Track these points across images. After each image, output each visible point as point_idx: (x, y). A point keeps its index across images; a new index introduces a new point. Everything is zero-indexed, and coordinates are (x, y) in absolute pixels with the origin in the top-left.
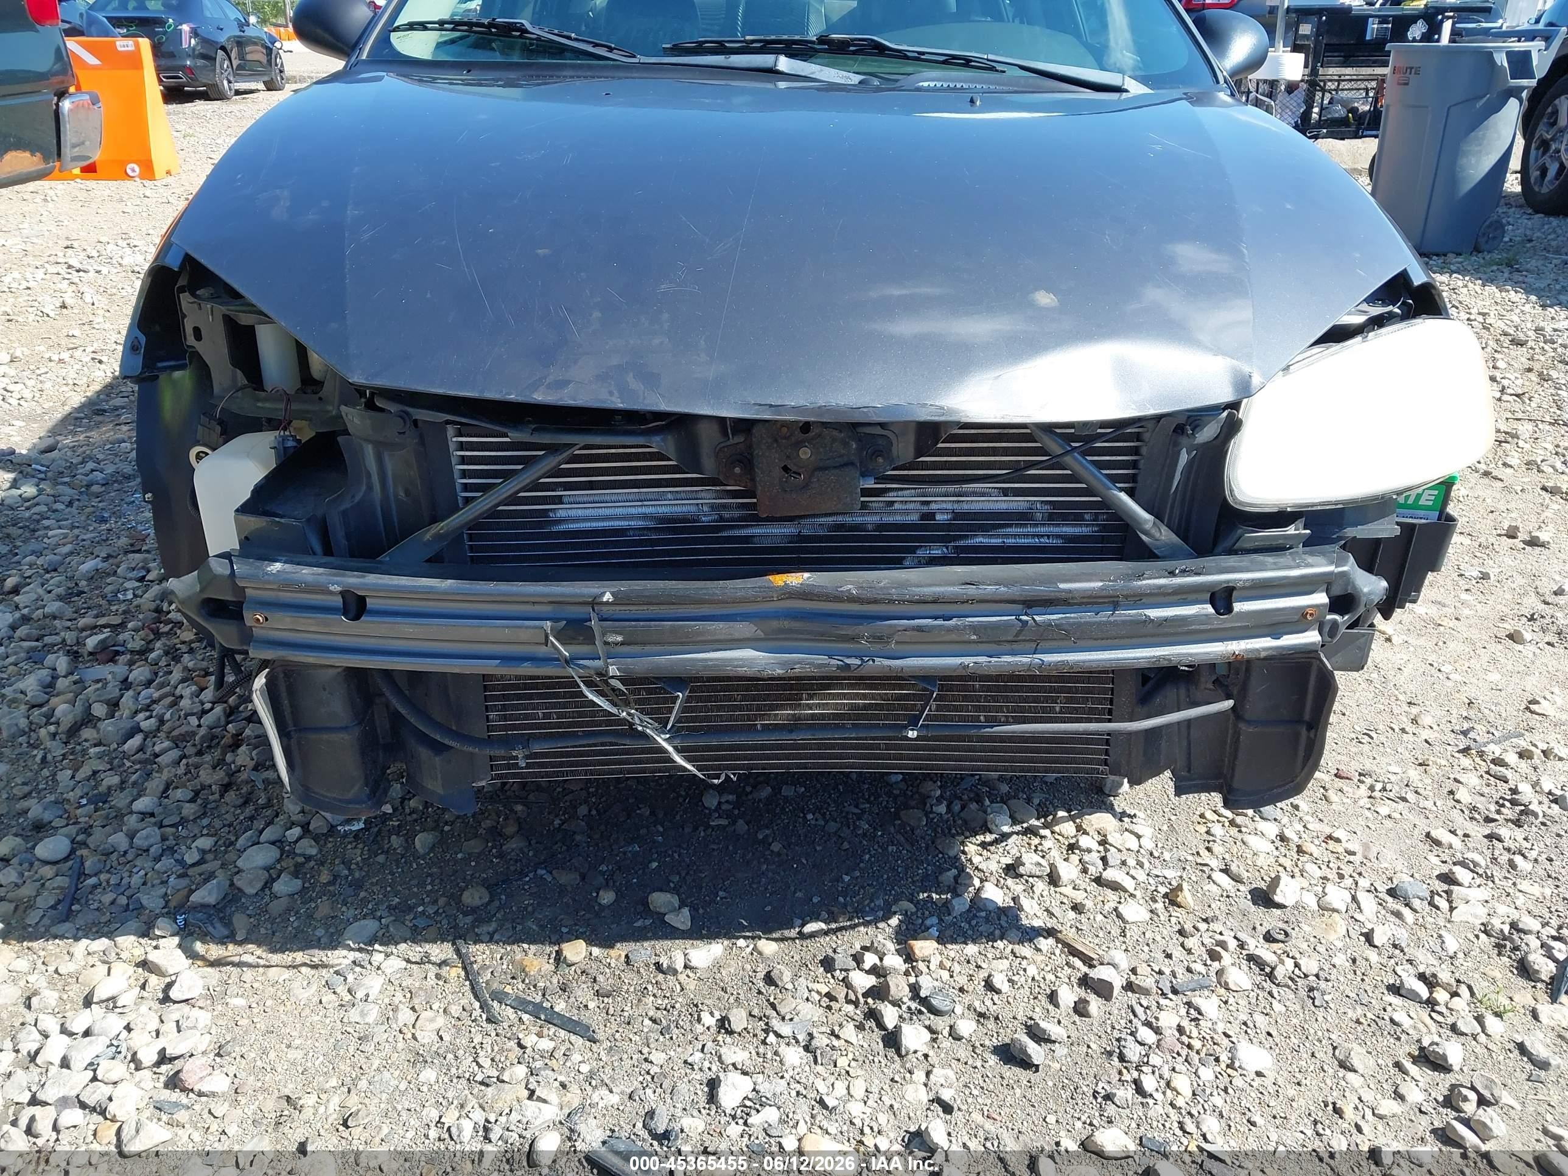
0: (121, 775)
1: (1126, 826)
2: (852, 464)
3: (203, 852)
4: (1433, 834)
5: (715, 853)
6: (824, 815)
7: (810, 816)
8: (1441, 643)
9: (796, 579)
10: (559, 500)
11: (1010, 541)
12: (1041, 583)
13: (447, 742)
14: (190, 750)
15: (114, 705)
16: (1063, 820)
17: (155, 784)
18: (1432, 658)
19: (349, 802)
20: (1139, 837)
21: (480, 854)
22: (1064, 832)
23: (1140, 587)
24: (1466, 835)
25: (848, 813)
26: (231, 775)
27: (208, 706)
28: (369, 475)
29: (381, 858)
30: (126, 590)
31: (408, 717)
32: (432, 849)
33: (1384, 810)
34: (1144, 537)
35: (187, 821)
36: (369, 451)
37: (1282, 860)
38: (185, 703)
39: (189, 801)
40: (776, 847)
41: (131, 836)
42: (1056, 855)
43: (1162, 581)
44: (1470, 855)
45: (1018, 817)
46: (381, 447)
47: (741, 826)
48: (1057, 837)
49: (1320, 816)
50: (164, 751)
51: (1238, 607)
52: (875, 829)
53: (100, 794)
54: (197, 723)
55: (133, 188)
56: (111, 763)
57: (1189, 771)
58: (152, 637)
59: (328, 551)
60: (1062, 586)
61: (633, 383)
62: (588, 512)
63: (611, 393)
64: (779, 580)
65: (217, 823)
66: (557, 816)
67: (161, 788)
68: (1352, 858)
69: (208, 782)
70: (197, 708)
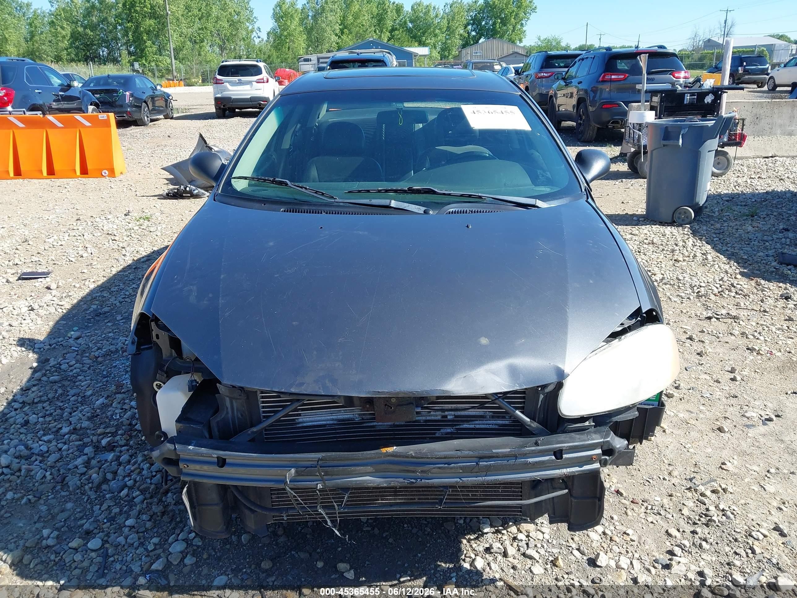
0: (119, 508)
1: (539, 528)
2: (412, 403)
3: (155, 544)
4: (669, 531)
5: (365, 543)
6: (411, 525)
7: (406, 526)
8: (687, 433)
9: (391, 450)
10: (299, 415)
11: (478, 426)
12: (486, 450)
13: (256, 509)
14: (148, 495)
15: (115, 473)
16: (511, 526)
17: (134, 513)
18: (682, 441)
19: (218, 532)
20: (543, 533)
21: (268, 544)
22: (512, 531)
23: (525, 451)
24: (684, 531)
25: (422, 523)
26: (166, 507)
27: (154, 474)
28: (227, 408)
29: (228, 546)
30: (116, 414)
31: (241, 500)
32: (249, 542)
33: (650, 519)
34: (528, 427)
35: (148, 530)
36: (227, 400)
37: (603, 544)
38: (144, 472)
39: (148, 521)
40: (391, 540)
41: (126, 538)
42: (507, 543)
43: (533, 448)
44: (683, 542)
45: (494, 524)
46: (231, 399)
47: (376, 531)
48: (509, 533)
49: (622, 522)
50: (137, 496)
51: (565, 456)
52: (433, 531)
53: (112, 517)
54: (150, 482)
55: (105, 181)
56: (115, 502)
57: (554, 515)
58: (128, 438)
59: (211, 437)
60: (494, 451)
61: (329, 384)
62: (311, 419)
63: (320, 388)
64: (384, 450)
65: (160, 531)
66: (300, 525)
67: (137, 514)
68: (633, 543)
69: (156, 511)
70: (150, 475)
